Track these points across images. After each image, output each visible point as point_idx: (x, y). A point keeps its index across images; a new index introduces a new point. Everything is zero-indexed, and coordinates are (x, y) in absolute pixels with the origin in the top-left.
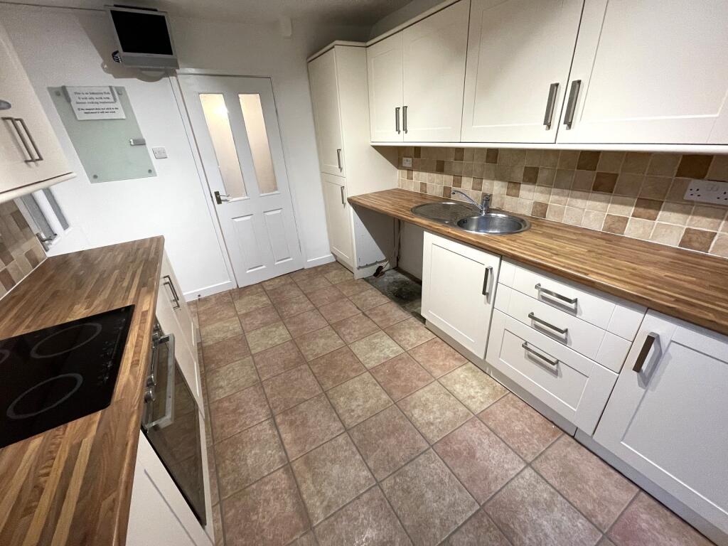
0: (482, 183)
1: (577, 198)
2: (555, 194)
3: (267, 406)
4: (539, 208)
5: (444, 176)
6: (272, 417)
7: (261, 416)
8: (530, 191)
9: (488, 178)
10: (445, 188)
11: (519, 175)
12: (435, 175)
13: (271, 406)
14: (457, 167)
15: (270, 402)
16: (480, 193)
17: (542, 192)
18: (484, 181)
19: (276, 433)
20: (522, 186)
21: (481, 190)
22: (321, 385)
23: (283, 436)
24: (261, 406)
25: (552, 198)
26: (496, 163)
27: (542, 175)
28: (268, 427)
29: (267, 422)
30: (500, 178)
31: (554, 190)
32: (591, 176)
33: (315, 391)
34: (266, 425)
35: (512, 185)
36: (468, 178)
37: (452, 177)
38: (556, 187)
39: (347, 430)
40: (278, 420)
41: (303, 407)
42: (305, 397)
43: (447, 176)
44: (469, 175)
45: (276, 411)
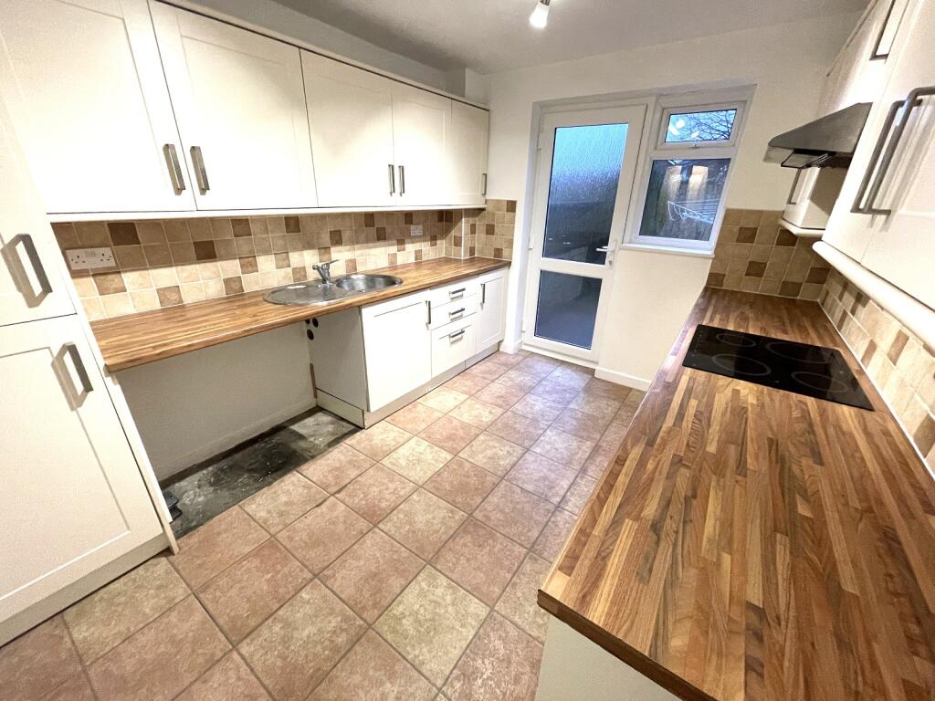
0: (288, 257)
1: (370, 248)
2: (358, 249)
3: (553, 519)
4: (351, 264)
5: (219, 263)
6: (558, 507)
7: (567, 517)
8: (339, 251)
9: (295, 249)
10: (227, 281)
11: (326, 238)
12: (197, 266)
13: (550, 515)
14: (242, 244)
15: (545, 520)
16: (290, 270)
17: (349, 250)
18: (290, 254)
19: (569, 494)
20: (333, 249)
21: (289, 266)
22: (496, 485)
23: (566, 487)
24: (557, 526)
25: (358, 253)
26: (299, 231)
27: (346, 235)
28: (570, 504)
29: (567, 508)
30: (309, 245)
31: (357, 246)
32: (373, 231)
33: (506, 486)
34: (569, 507)
35: (323, 251)
36: (267, 257)
37: (238, 261)
38: (357, 243)
39: (528, 450)
40: (558, 499)
41: (530, 488)
42: (519, 490)
43: (223, 263)
44: (266, 252)
45: (551, 507)
